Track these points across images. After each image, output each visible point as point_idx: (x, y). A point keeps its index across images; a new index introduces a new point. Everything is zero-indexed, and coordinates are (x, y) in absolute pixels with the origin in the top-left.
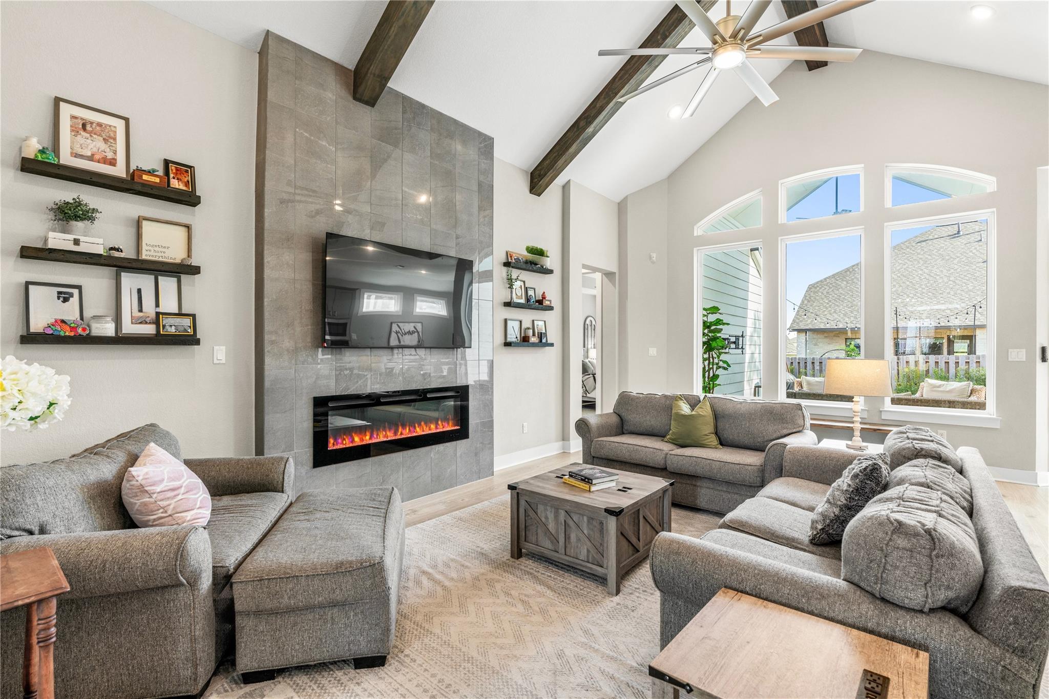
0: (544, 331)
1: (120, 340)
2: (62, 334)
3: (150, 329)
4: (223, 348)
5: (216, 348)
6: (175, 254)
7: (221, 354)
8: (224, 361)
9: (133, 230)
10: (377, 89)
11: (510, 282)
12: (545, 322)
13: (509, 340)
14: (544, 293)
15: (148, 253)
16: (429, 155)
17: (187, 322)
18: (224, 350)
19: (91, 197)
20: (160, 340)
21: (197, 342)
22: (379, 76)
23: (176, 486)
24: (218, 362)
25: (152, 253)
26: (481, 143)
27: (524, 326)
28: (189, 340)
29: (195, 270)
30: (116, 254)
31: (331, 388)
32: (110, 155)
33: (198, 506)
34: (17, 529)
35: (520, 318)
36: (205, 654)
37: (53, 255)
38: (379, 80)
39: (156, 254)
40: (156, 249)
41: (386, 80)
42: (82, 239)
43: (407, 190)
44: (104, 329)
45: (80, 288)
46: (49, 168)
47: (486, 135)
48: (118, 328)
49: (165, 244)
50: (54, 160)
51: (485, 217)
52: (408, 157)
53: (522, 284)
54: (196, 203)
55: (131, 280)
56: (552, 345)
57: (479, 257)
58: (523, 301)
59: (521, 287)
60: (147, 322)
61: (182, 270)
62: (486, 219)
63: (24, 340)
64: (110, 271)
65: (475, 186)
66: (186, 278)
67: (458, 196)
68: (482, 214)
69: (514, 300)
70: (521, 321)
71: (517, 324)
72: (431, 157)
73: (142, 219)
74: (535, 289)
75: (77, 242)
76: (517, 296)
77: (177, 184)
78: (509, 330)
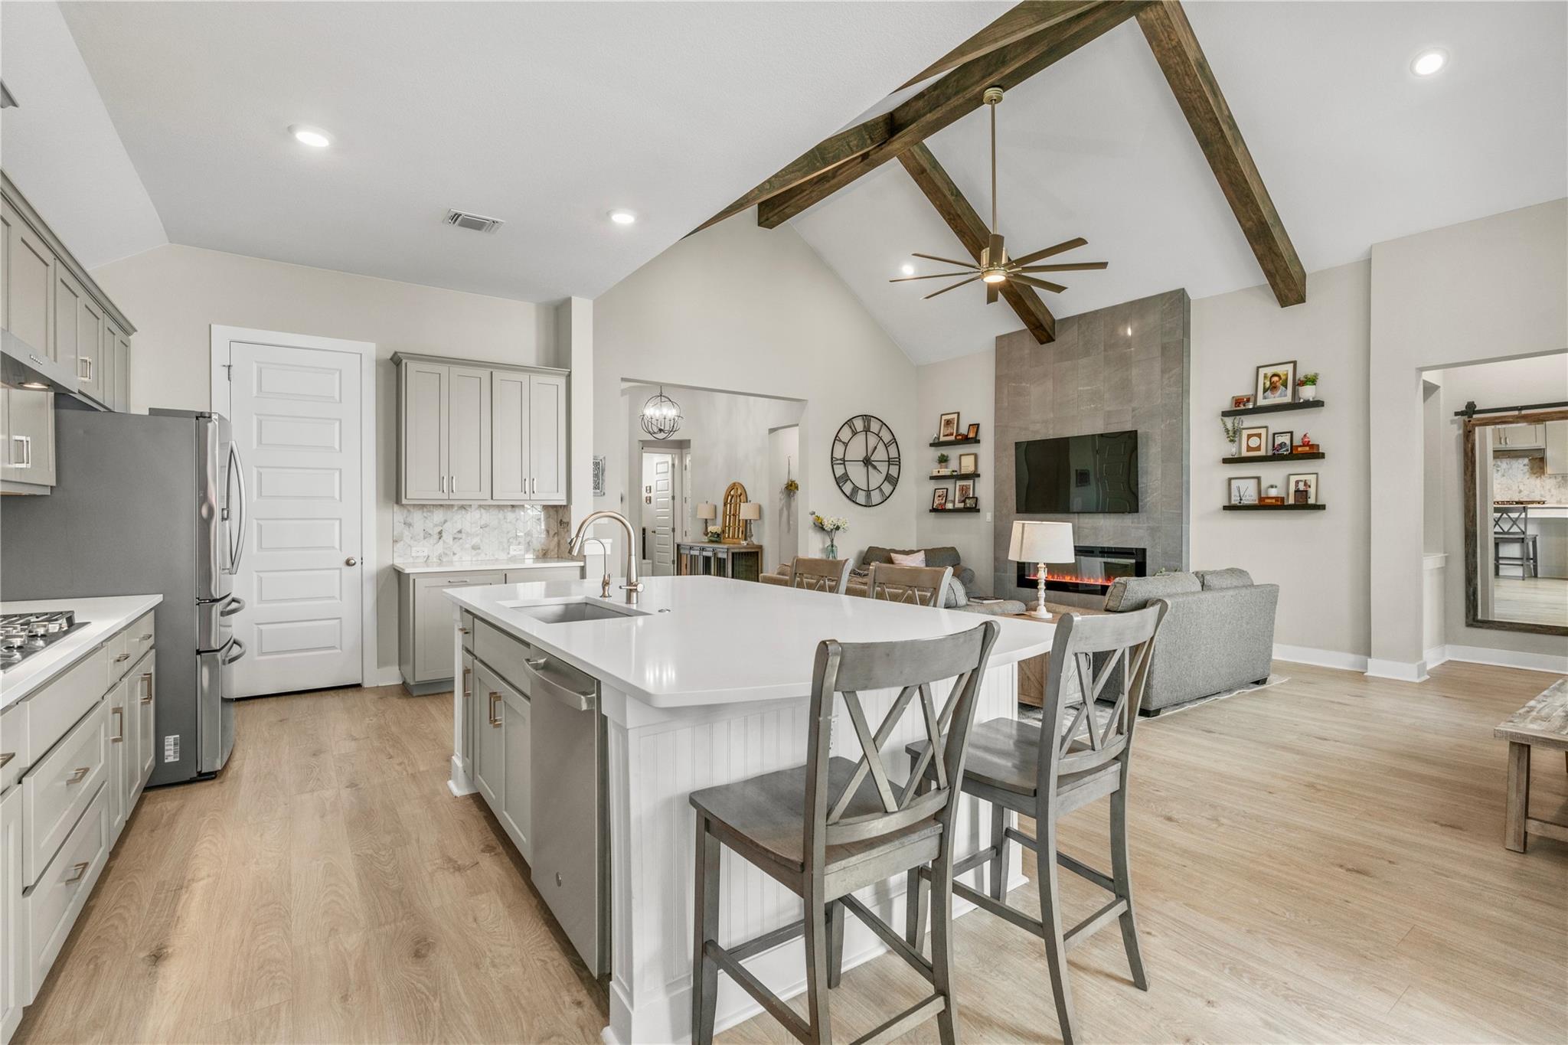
0: (1311, 488)
1: (955, 511)
2: (939, 508)
3: (961, 505)
4: (989, 513)
5: (986, 513)
6: (971, 469)
7: (988, 516)
8: (989, 520)
9: (958, 462)
10: (1044, 333)
11: (1236, 434)
12: (1317, 474)
14: (1307, 436)
15: (963, 470)
17: (974, 501)
19: (946, 451)
20: (967, 510)
21: (978, 511)
22: (1036, 328)
24: (987, 520)
25: (965, 470)
26: (1164, 305)
27: (1264, 485)
28: (975, 509)
29: (978, 476)
30: (955, 473)
32: (952, 431)
35: (1257, 474)
37: (937, 478)
40: (966, 468)
41: (1042, 327)
42: (942, 469)
43: (1082, 388)
44: (950, 506)
45: (947, 489)
46: (937, 444)
47: (1171, 292)
48: (954, 506)
49: (968, 465)
50: (937, 441)
51: (1171, 377)
52: (1083, 361)
53: (1263, 431)
54: (978, 442)
55: (959, 483)
56: (1322, 507)
57: (1162, 421)
58: (1262, 453)
59: (1259, 436)
60: (962, 502)
61: (974, 476)
62: (1172, 379)
63: (931, 511)
64: (953, 481)
65: (1156, 352)
66: (977, 479)
67: (1135, 372)
68: (1167, 376)
69: (1245, 453)
70: (1258, 479)
71: (1253, 483)
72: (1105, 350)
73: (961, 456)
74: (1291, 433)
75: (939, 472)
76: (1249, 449)
77: (971, 435)
78: (1234, 492)
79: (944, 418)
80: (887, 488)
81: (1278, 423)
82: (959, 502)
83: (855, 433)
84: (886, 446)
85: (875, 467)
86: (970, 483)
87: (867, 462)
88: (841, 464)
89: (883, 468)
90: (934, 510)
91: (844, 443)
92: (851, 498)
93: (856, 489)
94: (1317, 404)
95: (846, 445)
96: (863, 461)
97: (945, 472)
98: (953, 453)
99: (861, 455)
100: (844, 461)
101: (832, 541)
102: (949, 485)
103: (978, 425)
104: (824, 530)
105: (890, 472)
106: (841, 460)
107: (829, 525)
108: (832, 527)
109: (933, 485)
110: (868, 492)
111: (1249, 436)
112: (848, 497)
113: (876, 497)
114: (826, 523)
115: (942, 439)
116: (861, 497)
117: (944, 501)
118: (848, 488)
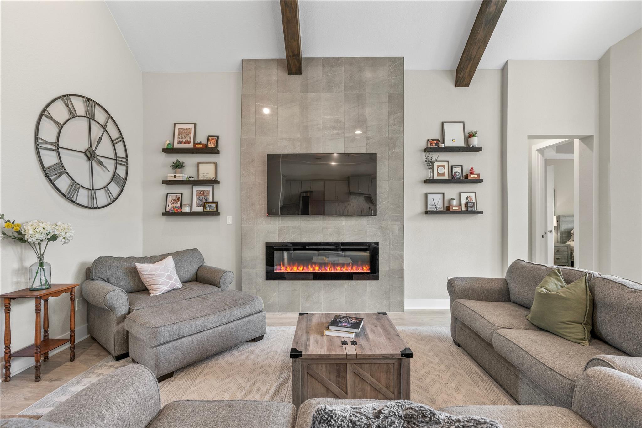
0: (474, 201)
1: (192, 214)
2: (174, 212)
3: (201, 209)
4: (231, 217)
5: (228, 217)
6: (211, 176)
7: (230, 219)
8: (231, 223)
9: (196, 169)
10: (297, 63)
11: (430, 164)
12: (475, 193)
13: (429, 209)
14: (472, 168)
15: (201, 177)
16: (343, 89)
17: (214, 205)
18: (231, 218)
19: (181, 158)
20: (205, 213)
21: (219, 214)
22: (293, 56)
23: (152, 274)
24: (229, 223)
25: (203, 177)
26: (390, 66)
27: (447, 198)
28: (215, 213)
29: (218, 183)
30: (191, 179)
31: (275, 239)
32: (189, 140)
33: (160, 283)
34: (100, 278)
35: (443, 191)
36: (119, 342)
37: (170, 182)
38: (294, 58)
39: (204, 177)
40: (204, 175)
41: (298, 56)
42: (177, 175)
43: (326, 117)
44: (187, 209)
45: (182, 194)
46: (169, 150)
47: (395, 58)
48: (191, 209)
49: (207, 172)
50: (171, 147)
51: (395, 119)
52: (326, 95)
53: (446, 164)
54: (218, 152)
55: (196, 189)
56: (481, 213)
57: (389, 149)
58: (446, 177)
59: (444, 166)
60: (201, 206)
61: (214, 182)
62: (397, 120)
63: (164, 214)
64: (190, 186)
65: (385, 99)
66: (215, 186)
67: (368, 110)
68: (392, 117)
69: (436, 177)
70: (444, 194)
71: (440, 197)
72: (345, 90)
73: (199, 163)
74: (462, 166)
75: (175, 177)
76: (439, 174)
77: (211, 145)
78: (430, 202)
79: (178, 126)
80: (114, 189)
81: (455, 159)
82: (198, 206)
83: (73, 115)
84: (113, 143)
85: (101, 163)
86: (209, 189)
87: (90, 155)
88: (52, 150)
89: (110, 165)
90: (167, 214)
91: (56, 123)
92: (69, 197)
93: (75, 186)
94: (479, 149)
95: (60, 126)
96: (85, 153)
97: (181, 176)
98: (190, 161)
99: (84, 146)
100: (58, 147)
101: (41, 257)
102: (185, 190)
103: (218, 137)
104: (25, 241)
105: (117, 172)
106: (51, 144)
107: (37, 235)
108: (43, 237)
109: (165, 189)
110: (92, 190)
111: (438, 166)
112: (64, 195)
113: (102, 198)
114: (31, 232)
115: (176, 146)
116: (83, 197)
117: (179, 204)
118: (63, 183)
